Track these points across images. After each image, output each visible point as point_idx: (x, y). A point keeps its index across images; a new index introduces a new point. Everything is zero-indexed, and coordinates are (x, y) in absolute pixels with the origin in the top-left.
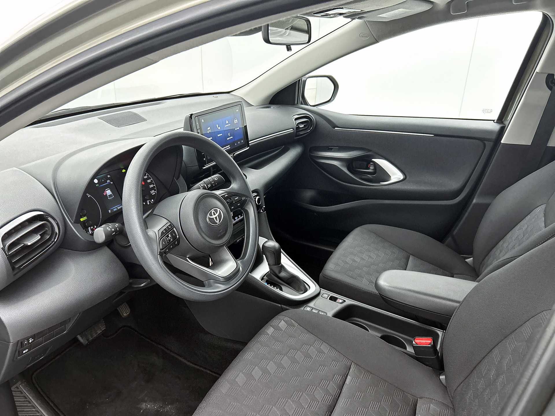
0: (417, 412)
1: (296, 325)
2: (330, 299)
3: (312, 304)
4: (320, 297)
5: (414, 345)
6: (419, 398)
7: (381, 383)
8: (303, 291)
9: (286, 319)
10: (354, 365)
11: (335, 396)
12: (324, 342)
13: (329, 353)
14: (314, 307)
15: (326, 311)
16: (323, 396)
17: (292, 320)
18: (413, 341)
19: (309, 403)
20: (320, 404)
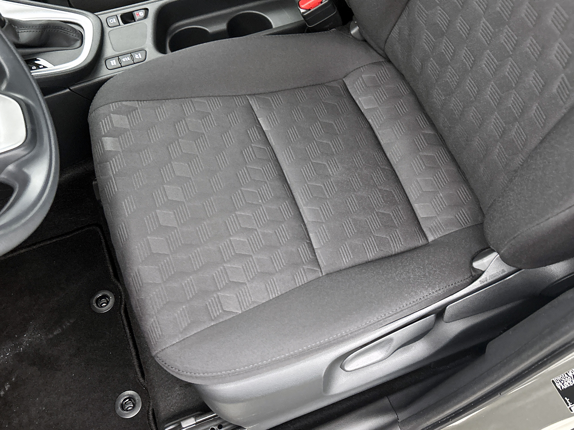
0: (354, 97)
1: (135, 104)
2: (125, 22)
3: (109, 51)
4: (107, 30)
5: (305, 14)
6: (344, 77)
7: (297, 96)
8: (78, 40)
9: (113, 107)
10: (252, 99)
11: (272, 159)
12: (192, 99)
13: (214, 110)
14: (117, 53)
15: (140, 48)
16: (262, 171)
17: (124, 103)
18: (299, 8)
19: (258, 195)
20: (270, 184)
